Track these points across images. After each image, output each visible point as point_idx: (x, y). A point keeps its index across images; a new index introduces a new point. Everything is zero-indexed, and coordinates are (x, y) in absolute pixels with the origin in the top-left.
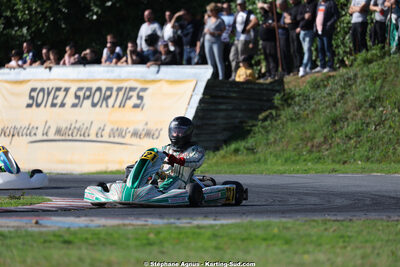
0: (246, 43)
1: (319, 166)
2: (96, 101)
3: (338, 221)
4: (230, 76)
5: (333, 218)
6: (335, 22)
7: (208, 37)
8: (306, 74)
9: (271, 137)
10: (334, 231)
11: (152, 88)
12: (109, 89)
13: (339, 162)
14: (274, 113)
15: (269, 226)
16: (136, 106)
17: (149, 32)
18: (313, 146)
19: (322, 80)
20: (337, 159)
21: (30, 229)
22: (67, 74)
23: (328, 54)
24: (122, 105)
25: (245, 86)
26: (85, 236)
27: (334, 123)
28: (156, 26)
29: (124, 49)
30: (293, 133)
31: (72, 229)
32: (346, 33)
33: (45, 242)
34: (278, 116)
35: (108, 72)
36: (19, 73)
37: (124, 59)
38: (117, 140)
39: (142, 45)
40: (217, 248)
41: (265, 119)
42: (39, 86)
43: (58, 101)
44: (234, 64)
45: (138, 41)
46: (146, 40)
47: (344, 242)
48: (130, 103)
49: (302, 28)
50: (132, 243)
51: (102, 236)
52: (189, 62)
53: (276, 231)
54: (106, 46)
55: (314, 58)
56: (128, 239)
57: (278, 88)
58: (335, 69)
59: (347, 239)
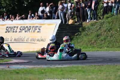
0: (71, 12)
1: (93, 49)
2: (26, 30)
3: (99, 65)
4: (66, 22)
5: (97, 65)
6: (98, 6)
7: (59, 11)
8: (89, 21)
9: (79, 41)
10: (98, 68)
11: (43, 26)
12: (30, 27)
13: (99, 48)
14: (80, 33)
15: (78, 67)
16: (38, 32)
17: (42, 10)
18: (91, 43)
19: (94, 24)
20: (99, 47)
21: (6, 69)
22: (17, 22)
23: (96, 15)
24: (34, 32)
25: (71, 25)
26: (23, 71)
27: (98, 36)
28: (44, 8)
29: (35, 15)
30: (85, 39)
31: (19, 69)
32: (101, 9)
33: (11, 73)
34: (81, 34)
35: (30, 21)
36: (3, 22)
37: (35, 18)
38: (33, 42)
39: (40, 13)
40: (62, 74)
41: (77, 35)
42: (9, 26)
43: (15, 31)
44: (67, 19)
45: (39, 13)
46: (41, 12)
47: (101, 72)
48: (36, 31)
49: (88, 8)
50: (37, 73)
51: (28, 71)
52: (54, 18)
53: (80, 69)
54: (29, 14)
55: (91, 17)
56: (36, 72)
57: (81, 26)
58: (98, 20)
59: (101, 71)
